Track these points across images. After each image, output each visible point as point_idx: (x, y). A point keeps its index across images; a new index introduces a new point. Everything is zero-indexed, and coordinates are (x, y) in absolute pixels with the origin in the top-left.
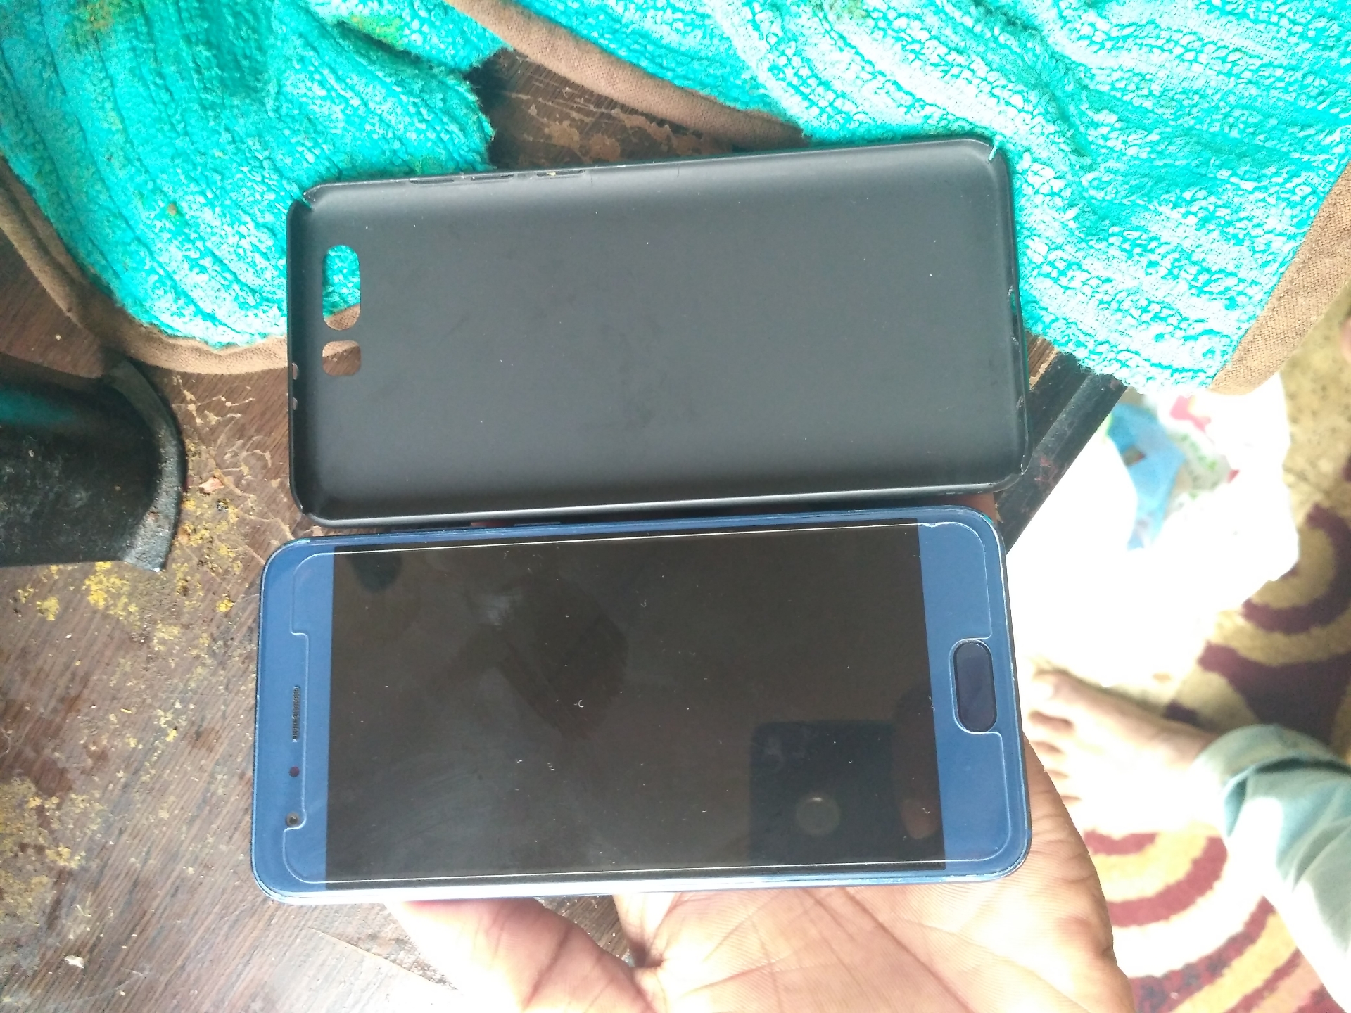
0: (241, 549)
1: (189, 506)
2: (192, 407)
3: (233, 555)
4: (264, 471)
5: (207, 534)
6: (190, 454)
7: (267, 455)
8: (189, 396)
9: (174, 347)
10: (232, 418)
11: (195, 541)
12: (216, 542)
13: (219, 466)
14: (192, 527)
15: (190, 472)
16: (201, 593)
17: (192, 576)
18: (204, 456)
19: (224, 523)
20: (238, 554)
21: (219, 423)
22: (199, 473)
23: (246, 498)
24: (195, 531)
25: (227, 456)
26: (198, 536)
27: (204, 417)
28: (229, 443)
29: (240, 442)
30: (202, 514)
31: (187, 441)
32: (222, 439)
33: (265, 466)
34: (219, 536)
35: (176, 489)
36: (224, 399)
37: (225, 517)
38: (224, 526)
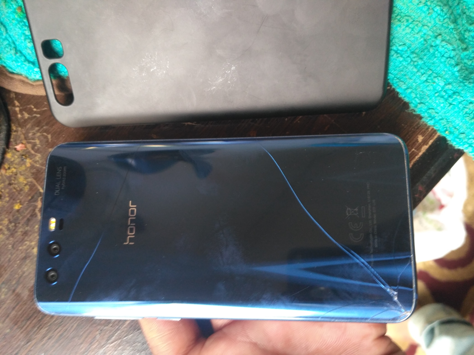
0: (29, 180)
1: (9, 156)
2: (17, 109)
3: (25, 182)
4: (47, 144)
5: (14, 170)
6: (13, 131)
7: (49, 136)
8: (17, 103)
9: (12, 79)
10: (35, 117)
11: (9, 173)
12: (19, 175)
13: (26, 138)
14: (8, 166)
15: (12, 140)
16: (7, 199)
17: (5, 190)
18: (19, 133)
19: (23, 166)
20: (28, 182)
21: (29, 118)
22: (15, 141)
23: (36, 156)
24: (9, 168)
25: (30, 134)
26: (10, 171)
27: (22, 114)
28: (32, 128)
29: (37, 128)
30: (14, 161)
31: (13, 125)
32: (29, 126)
33: (47, 141)
34: (20, 172)
35: (3, 147)
36: (33, 107)
37: (24, 163)
38: (23, 168)
